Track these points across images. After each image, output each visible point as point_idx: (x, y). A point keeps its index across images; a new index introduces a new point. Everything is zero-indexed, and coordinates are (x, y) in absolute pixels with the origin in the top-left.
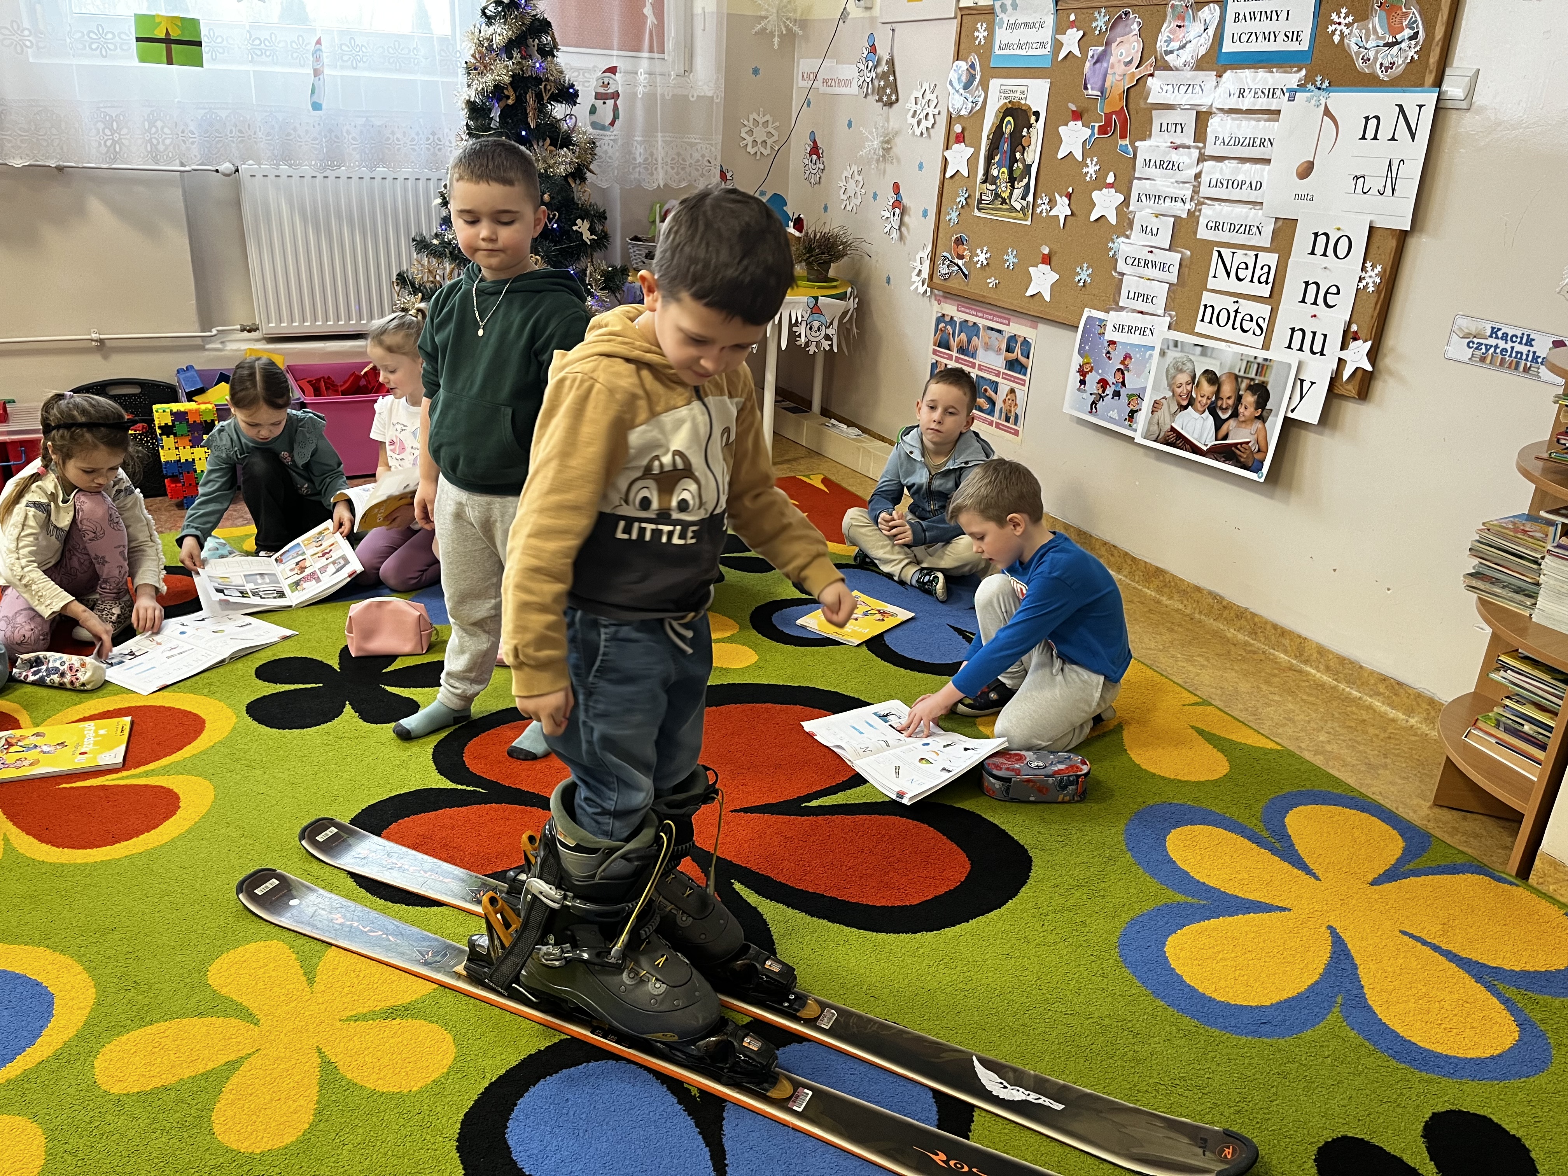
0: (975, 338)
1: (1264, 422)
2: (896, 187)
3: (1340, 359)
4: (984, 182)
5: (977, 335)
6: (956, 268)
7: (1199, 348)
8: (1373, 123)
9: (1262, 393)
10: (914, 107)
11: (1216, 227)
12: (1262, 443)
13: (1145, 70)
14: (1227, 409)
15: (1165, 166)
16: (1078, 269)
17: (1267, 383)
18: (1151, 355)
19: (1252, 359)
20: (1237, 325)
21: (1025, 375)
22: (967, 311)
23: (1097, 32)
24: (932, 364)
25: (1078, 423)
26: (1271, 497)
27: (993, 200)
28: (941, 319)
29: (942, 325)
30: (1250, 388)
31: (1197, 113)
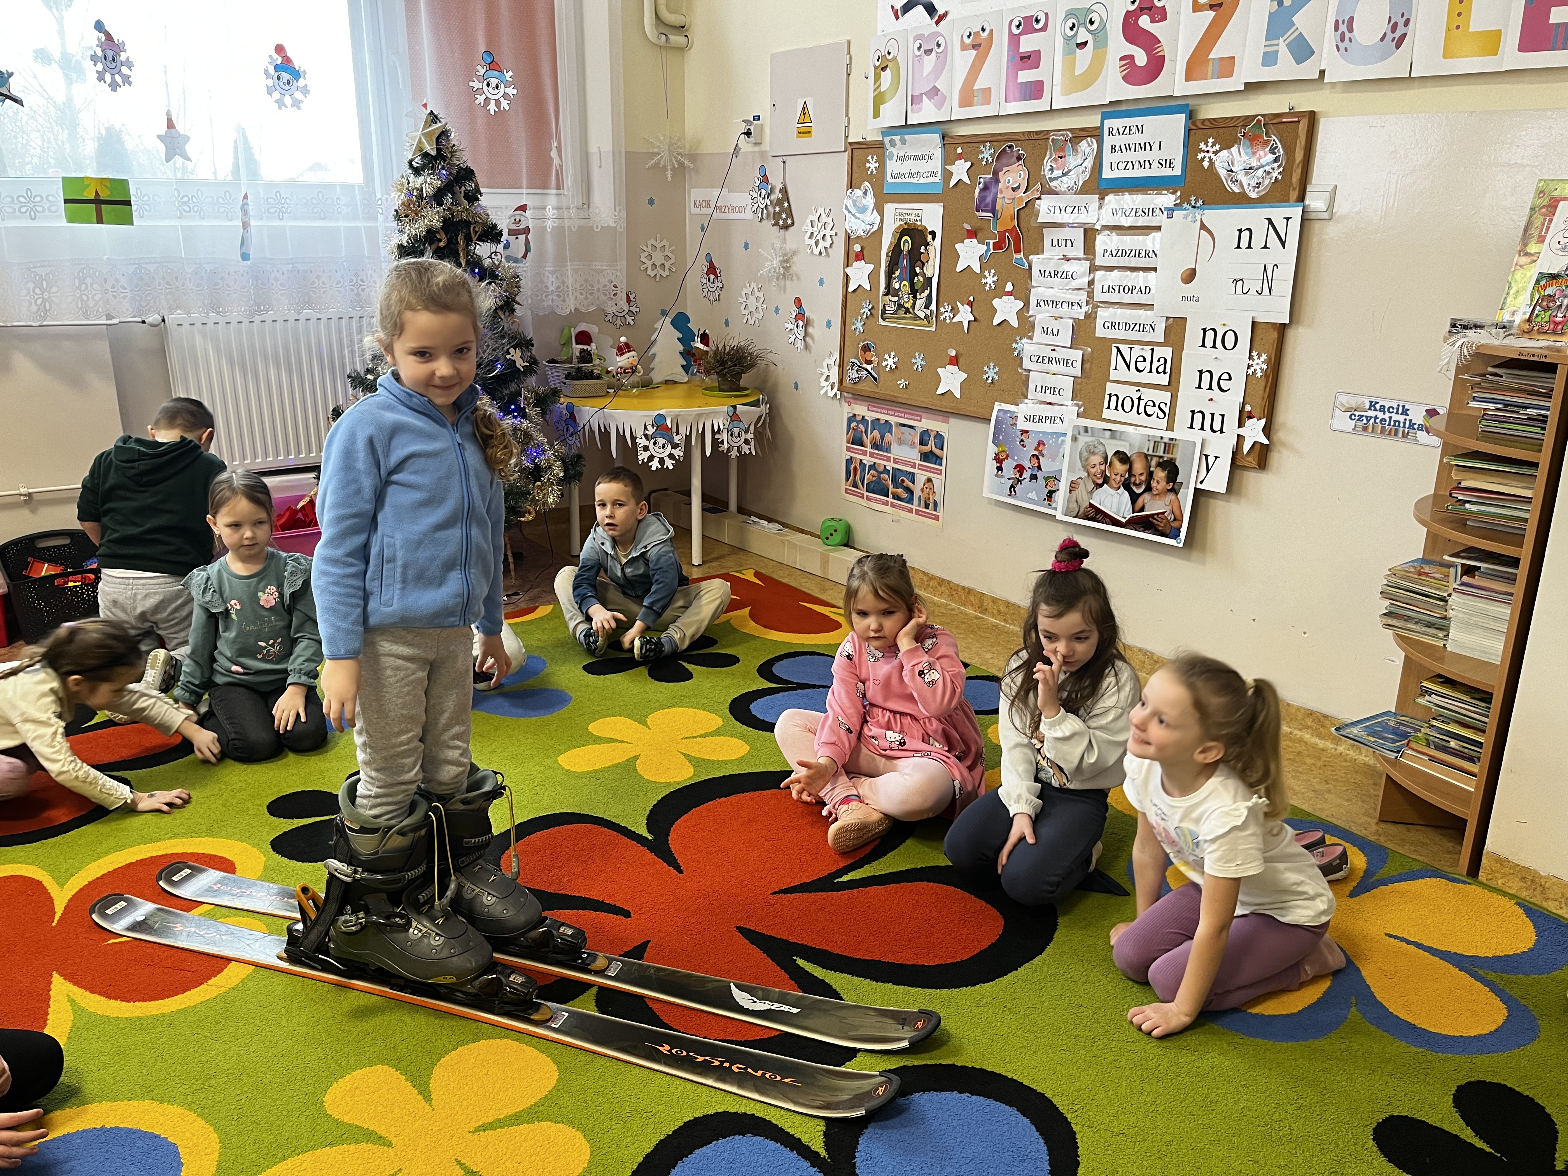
0: (888, 434)
1: (1177, 494)
2: (798, 302)
3: (1238, 436)
4: (887, 294)
5: (890, 432)
6: (866, 372)
7: (1108, 433)
8: (1245, 235)
9: (1171, 469)
10: (810, 230)
11: (1113, 327)
12: (1177, 513)
13: (1033, 194)
14: (1140, 484)
15: (1059, 275)
16: (985, 368)
17: (1176, 459)
18: (1063, 441)
19: (1159, 440)
20: (1141, 410)
21: (941, 465)
22: (878, 410)
23: (984, 163)
24: (847, 460)
25: (996, 505)
26: (1188, 560)
27: (897, 310)
28: (852, 418)
29: (853, 425)
30: (1159, 465)
31: (1085, 230)
